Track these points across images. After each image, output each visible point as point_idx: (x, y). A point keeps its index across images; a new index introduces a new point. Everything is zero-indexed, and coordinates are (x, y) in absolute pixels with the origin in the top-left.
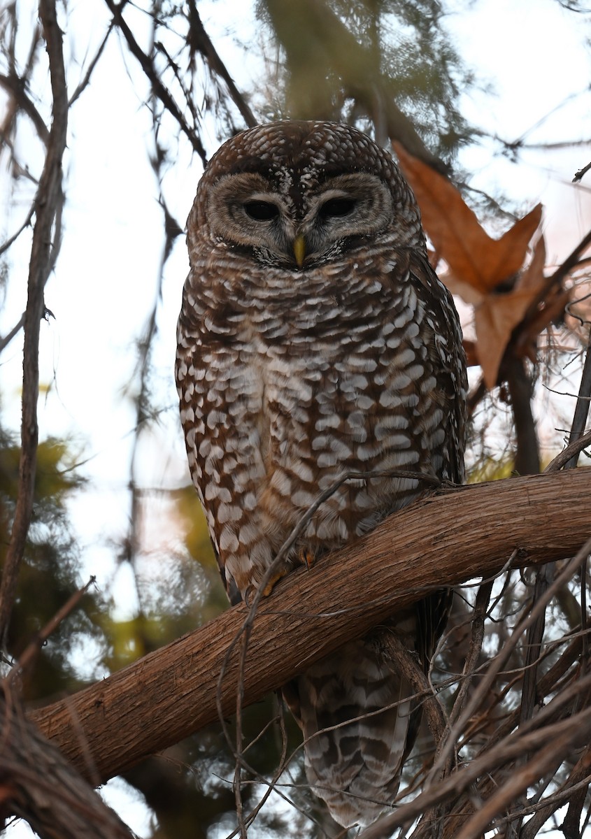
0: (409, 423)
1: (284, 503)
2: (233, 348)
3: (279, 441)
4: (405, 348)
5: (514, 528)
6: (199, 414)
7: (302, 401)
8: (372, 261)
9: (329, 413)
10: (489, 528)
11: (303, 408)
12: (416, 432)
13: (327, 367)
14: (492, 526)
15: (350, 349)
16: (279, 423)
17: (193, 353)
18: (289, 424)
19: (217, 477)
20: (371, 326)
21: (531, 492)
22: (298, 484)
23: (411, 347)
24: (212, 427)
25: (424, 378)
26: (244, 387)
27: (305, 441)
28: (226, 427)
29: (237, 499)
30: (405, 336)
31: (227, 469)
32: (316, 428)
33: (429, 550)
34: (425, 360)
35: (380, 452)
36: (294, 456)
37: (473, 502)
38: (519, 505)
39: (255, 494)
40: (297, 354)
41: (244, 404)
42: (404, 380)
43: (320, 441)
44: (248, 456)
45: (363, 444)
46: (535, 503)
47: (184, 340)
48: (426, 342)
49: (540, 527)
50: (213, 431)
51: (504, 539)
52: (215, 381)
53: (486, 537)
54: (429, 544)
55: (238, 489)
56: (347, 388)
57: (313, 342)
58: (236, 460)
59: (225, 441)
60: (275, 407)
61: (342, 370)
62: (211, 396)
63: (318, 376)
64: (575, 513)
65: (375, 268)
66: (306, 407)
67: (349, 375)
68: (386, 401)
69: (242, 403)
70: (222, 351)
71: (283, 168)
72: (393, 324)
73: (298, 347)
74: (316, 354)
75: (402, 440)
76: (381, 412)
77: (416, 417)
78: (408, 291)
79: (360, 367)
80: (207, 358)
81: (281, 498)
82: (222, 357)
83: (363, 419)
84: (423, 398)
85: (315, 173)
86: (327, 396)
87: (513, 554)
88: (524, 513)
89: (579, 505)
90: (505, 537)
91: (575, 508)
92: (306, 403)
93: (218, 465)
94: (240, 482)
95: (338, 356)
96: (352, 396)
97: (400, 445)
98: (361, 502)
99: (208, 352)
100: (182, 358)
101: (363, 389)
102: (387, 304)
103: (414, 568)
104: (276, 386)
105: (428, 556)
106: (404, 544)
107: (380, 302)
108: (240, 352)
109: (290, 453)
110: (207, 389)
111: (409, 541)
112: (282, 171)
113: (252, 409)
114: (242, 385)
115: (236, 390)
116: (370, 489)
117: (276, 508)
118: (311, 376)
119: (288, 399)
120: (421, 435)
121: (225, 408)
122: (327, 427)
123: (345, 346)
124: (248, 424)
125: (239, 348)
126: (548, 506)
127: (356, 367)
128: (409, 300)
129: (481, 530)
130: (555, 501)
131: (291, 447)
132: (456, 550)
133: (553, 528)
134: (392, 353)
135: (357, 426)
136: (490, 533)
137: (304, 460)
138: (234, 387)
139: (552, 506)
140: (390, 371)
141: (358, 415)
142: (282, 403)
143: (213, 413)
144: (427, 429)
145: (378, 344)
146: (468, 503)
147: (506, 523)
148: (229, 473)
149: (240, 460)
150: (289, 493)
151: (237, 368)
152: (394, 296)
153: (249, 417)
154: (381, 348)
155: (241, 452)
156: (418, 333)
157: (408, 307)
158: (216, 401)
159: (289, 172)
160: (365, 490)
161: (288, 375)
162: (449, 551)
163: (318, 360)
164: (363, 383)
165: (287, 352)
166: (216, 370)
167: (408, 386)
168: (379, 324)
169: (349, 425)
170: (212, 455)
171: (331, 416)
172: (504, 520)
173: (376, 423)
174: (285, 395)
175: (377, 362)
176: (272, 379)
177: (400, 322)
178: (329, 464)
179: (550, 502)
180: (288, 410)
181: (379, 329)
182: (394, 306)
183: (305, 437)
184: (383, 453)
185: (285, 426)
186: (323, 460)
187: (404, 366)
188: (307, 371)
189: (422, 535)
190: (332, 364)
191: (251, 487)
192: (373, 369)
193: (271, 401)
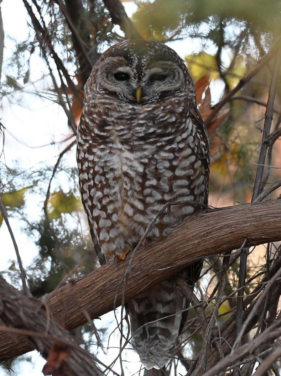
0: (189, 183)
1: (130, 220)
2: (108, 145)
3: (128, 190)
4: (187, 148)
5: (246, 228)
6: (91, 176)
7: (139, 172)
8: (171, 106)
9: (151, 178)
10: (233, 228)
11: (139, 175)
12: (192, 187)
13: (151, 156)
14: (235, 227)
15: (161, 148)
16: (128, 182)
17: (87, 147)
18: (133, 182)
19: (99, 206)
20: (171, 137)
21: (253, 211)
22: (137, 211)
23: (190, 147)
24: (97, 183)
25: (196, 161)
26: (113, 165)
27: (140, 191)
28: (104, 183)
29: (109, 217)
30: (187, 142)
31: (104, 202)
32: (146, 185)
33: (204, 238)
34: (196, 153)
35: (175, 196)
36: (135, 197)
37: (225, 216)
38: (248, 218)
39: (117, 214)
40: (136, 149)
41: (113, 173)
42: (186, 163)
43: (147, 191)
44: (115, 196)
45: (167, 193)
46: (256, 216)
47: (82, 140)
48: (197, 144)
49: (258, 228)
50: (98, 185)
51: (241, 233)
52: (99, 162)
53: (232, 232)
54: (204, 236)
55: (109, 211)
56: (160, 167)
57: (144, 144)
58: (109, 198)
59: (104, 190)
60: (126, 174)
61: (158, 158)
62: (97, 168)
63: (146, 161)
64: (276, 221)
65: (172, 110)
66: (141, 175)
67: (161, 160)
68: (178, 173)
69: (112, 172)
70: (102, 146)
71: (135, 55)
72: (181, 136)
73: (136, 146)
74: (145, 150)
75: (186, 191)
76: (176, 178)
77: (192, 180)
78: (188, 120)
79: (166, 157)
80: (95, 150)
81: (129, 217)
82: (102, 150)
83: (167, 181)
84: (195, 171)
85: (148, 58)
86: (151, 170)
87: (245, 241)
88: (250, 221)
89: (277, 218)
90: (241, 232)
91: (276, 219)
92: (141, 173)
93: (100, 200)
94: (110, 208)
95: (155, 151)
96: (162, 170)
97: (185, 193)
98: (166, 220)
99: (95, 147)
100: (81, 149)
101: (167, 167)
102: (178, 127)
103: (196, 247)
104: (126, 164)
105: (203, 241)
106: (191, 236)
107: (175, 126)
108: (111, 147)
109: (133, 196)
110: (94, 165)
111: (194, 234)
112: (134, 56)
113: (117, 175)
114: (112, 164)
115: (109, 166)
116: (170, 214)
117: (126, 222)
118: (143, 161)
119: (132, 171)
120: (194, 188)
121: (104, 174)
122: (150, 184)
123: (159, 147)
124: (115, 182)
125: (110, 145)
126: (262, 218)
127: (165, 157)
128: (188, 125)
129: (230, 229)
130: (266, 216)
131: (133, 193)
132: (217, 239)
133: (265, 228)
134: (181, 150)
135: (165, 184)
136: (234, 231)
137: (139, 200)
138: (108, 164)
139: (264, 218)
140: (180, 159)
141: (165, 179)
142: (129, 172)
143: (98, 176)
144: (197, 185)
145: (174, 146)
146: (222, 217)
147: (242, 226)
148: (105, 204)
149: (111, 198)
150: (132, 215)
151: (110, 155)
152: (181, 123)
153: (115, 179)
154: (176, 148)
155: (112, 195)
156: (193, 140)
157: (188, 128)
158: (99, 171)
159: (137, 58)
160: (168, 214)
161: (132, 160)
162: (213, 239)
163: (146, 153)
164: (167, 164)
165: (132, 148)
166: (99, 156)
167: (188, 166)
168: (174, 136)
169: (161, 184)
170: (97, 195)
171: (153, 179)
172: (241, 225)
173: (173, 183)
174: (131, 169)
175: (174, 154)
176: (125, 161)
177: (184, 136)
178: (152, 202)
179: (263, 216)
180: (132, 176)
181: (175, 138)
182: (181, 128)
183: (140, 189)
184: (176, 197)
185: (131, 183)
186: (148, 200)
187: (186, 156)
188: (141, 158)
189: (200, 231)
190: (153, 155)
191: (115, 211)
192: (172, 158)
193: (124, 171)
